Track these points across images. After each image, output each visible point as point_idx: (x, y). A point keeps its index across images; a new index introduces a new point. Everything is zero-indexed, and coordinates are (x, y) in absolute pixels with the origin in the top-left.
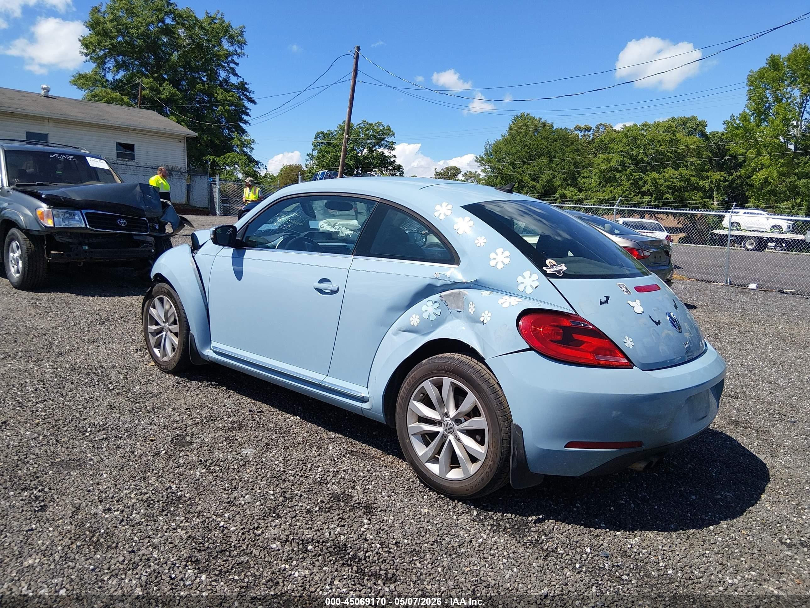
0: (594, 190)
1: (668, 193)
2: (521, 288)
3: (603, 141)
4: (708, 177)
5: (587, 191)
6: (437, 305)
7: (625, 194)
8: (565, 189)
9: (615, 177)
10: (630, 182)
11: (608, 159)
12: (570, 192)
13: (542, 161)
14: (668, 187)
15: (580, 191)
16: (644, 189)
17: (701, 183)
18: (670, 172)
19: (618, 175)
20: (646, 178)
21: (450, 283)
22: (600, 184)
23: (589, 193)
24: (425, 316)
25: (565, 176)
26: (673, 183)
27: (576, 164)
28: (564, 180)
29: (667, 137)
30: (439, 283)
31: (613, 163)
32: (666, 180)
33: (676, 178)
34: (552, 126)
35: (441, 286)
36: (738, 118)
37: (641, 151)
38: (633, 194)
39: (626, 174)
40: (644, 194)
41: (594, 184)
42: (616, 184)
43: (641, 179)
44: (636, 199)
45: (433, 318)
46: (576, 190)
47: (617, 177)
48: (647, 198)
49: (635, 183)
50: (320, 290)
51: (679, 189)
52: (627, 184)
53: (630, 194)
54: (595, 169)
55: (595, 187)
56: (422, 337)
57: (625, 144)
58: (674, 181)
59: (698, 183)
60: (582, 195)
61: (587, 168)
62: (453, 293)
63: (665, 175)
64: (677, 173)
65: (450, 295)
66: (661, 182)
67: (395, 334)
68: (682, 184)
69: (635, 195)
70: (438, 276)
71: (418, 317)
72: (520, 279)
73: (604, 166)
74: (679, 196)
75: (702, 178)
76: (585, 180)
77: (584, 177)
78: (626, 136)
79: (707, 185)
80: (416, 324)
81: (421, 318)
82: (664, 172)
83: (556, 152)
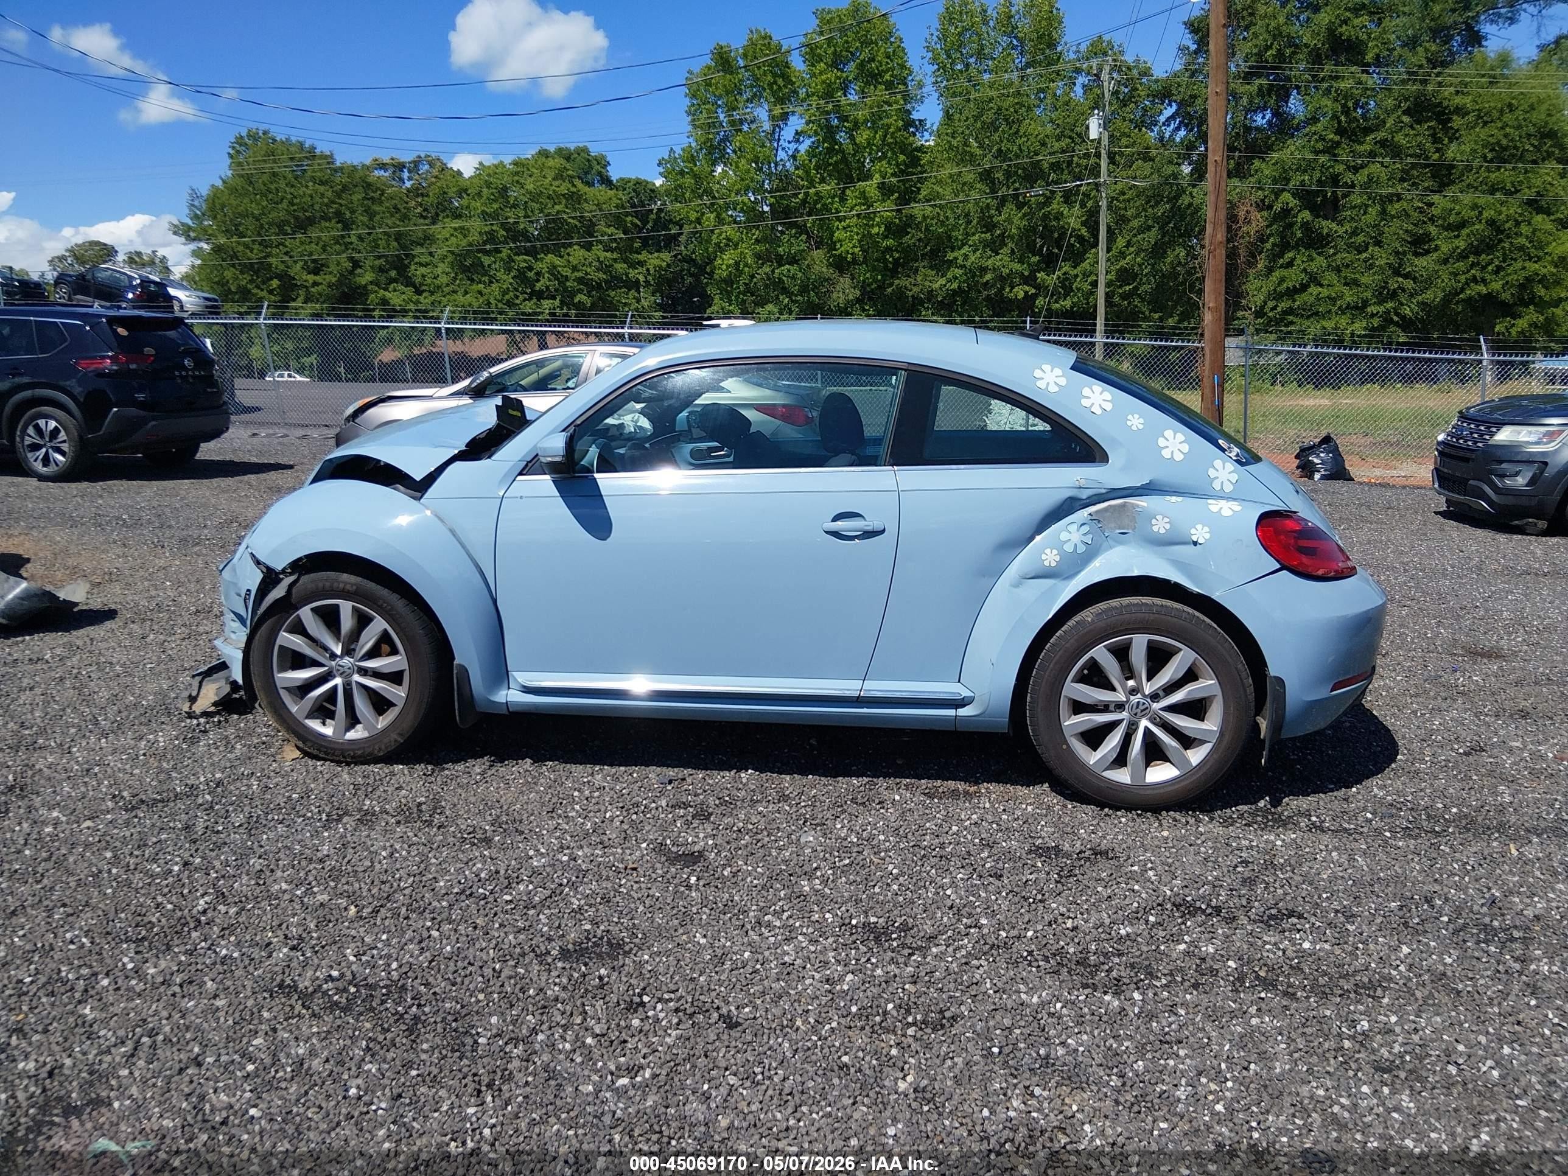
0: (447, 290)
1: (580, 291)
2: (1217, 485)
3: (445, 193)
4: (641, 263)
5: (432, 293)
6: (1086, 528)
7: (507, 297)
8: (386, 289)
9: (482, 265)
10: (512, 274)
11: (462, 228)
12: (397, 297)
13: (329, 231)
14: (580, 280)
15: (419, 292)
16: (538, 286)
17: (632, 273)
18: (577, 254)
19: (486, 260)
20: (539, 266)
21: (1104, 491)
22: (455, 279)
23: (437, 297)
24: (1068, 548)
25: (382, 261)
26: (587, 274)
27: (398, 237)
28: (381, 270)
29: (562, 188)
30: (1084, 495)
31: (474, 237)
32: (575, 269)
33: (590, 265)
34: (331, 156)
35: (1088, 498)
36: (681, 157)
37: (522, 214)
38: (521, 298)
39: (502, 259)
40: (540, 295)
41: (444, 280)
42: (486, 279)
43: (530, 269)
44: (528, 307)
45: (1081, 549)
46: (410, 291)
47: (486, 264)
48: (547, 304)
49: (521, 276)
50: (836, 534)
51: (599, 285)
52: (507, 279)
53: (517, 297)
54: (441, 250)
55: (448, 285)
56: (1065, 582)
57: (488, 198)
58: (589, 270)
59: (627, 275)
60: (425, 300)
61: (422, 245)
62: (1110, 506)
63: (571, 259)
64: (590, 256)
65: (1106, 510)
66: (566, 272)
67: (1017, 585)
68: (601, 275)
69: (525, 300)
70: (1083, 483)
71: (1055, 552)
72: (1212, 473)
73: (458, 243)
74: (600, 298)
75: (633, 265)
76: (423, 270)
77: (421, 264)
78: (488, 185)
79: (641, 278)
80: (1053, 564)
81: (1062, 553)
82: (568, 254)
83: (353, 212)
